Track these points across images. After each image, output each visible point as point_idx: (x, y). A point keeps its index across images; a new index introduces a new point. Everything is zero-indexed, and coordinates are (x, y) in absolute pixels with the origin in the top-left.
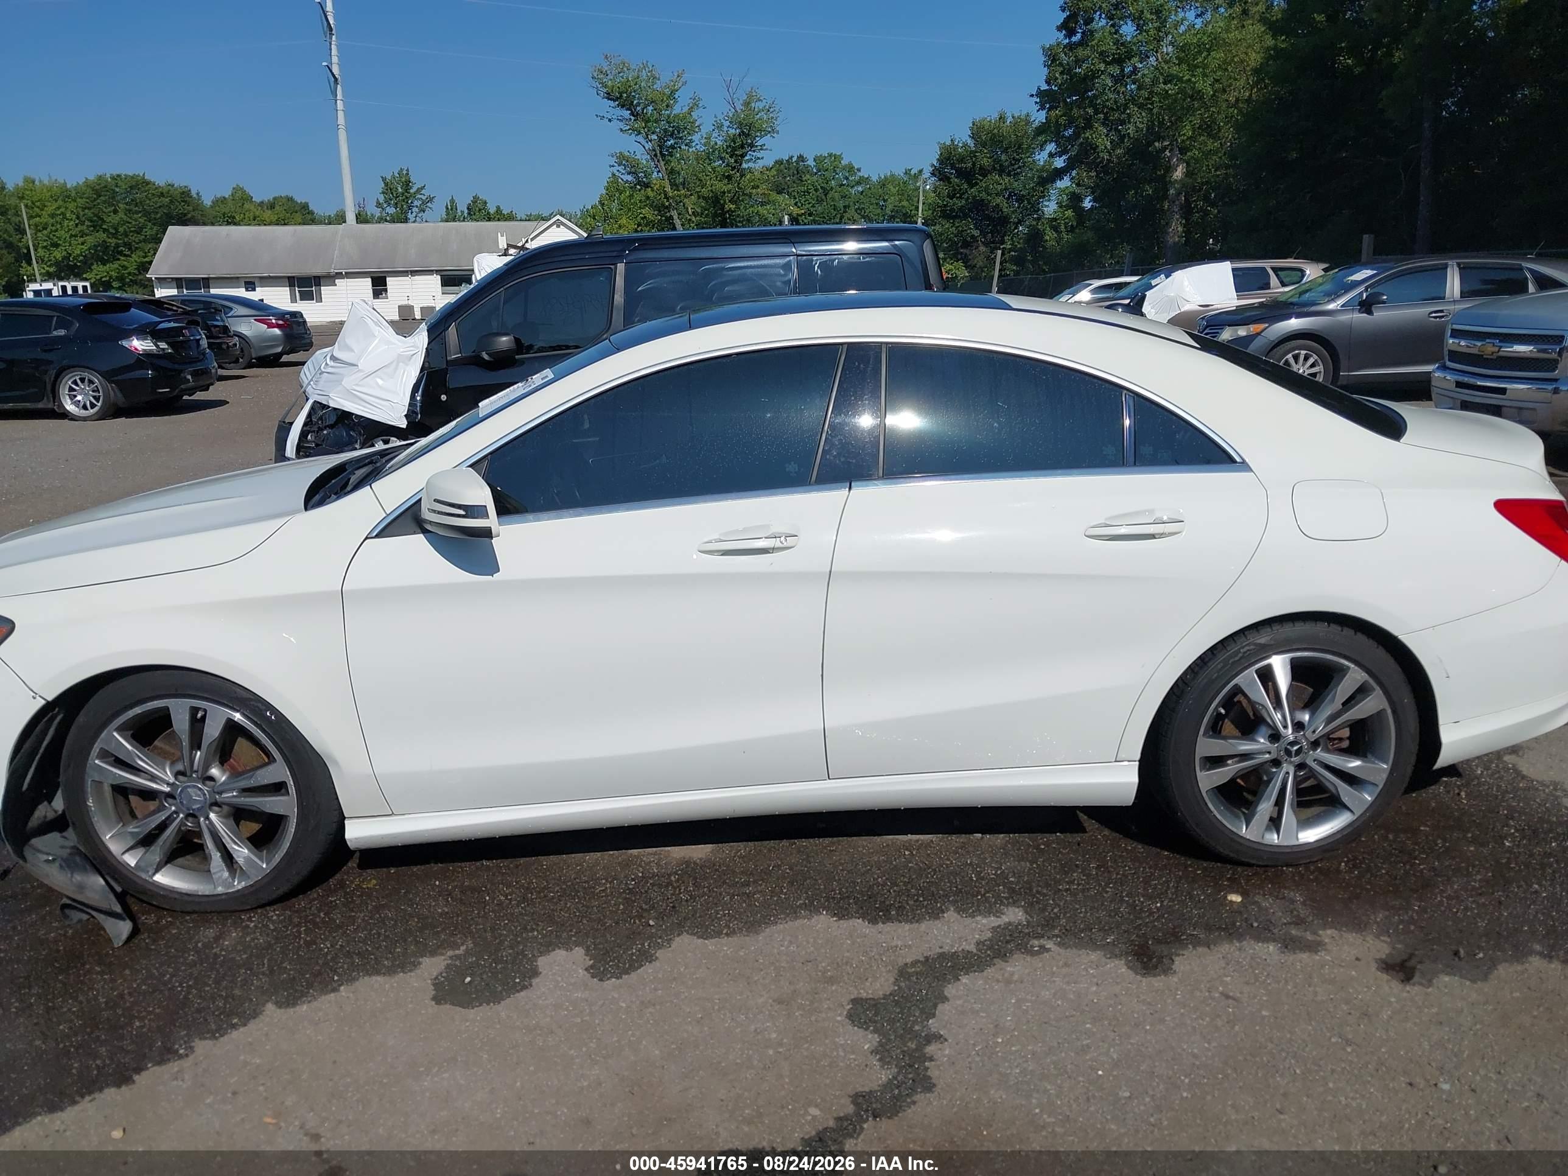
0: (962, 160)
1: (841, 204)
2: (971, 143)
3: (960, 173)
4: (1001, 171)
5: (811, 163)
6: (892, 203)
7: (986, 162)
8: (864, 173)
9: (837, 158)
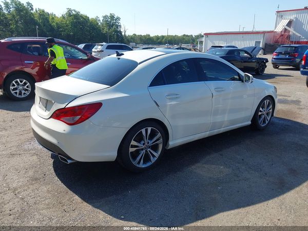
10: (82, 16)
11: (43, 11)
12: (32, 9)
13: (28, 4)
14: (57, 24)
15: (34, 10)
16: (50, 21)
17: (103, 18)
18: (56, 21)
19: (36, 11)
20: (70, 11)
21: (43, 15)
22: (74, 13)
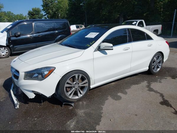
0: (32, 13)
1: (12, 18)
2: (32, 11)
3: (31, 14)
4: (37, 15)
5: (6, 12)
6: (19, 18)
7: (35, 13)
8: (14, 14)
9: (10, 12)
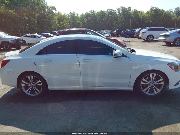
10: (159, 10)
11: (137, 11)
12: (131, 10)
13: (129, 8)
14: (143, 17)
15: (132, 11)
16: (139, 16)
17: (174, 10)
18: (143, 15)
19: (133, 11)
20: (152, 8)
21: (136, 13)
22: (155, 9)
